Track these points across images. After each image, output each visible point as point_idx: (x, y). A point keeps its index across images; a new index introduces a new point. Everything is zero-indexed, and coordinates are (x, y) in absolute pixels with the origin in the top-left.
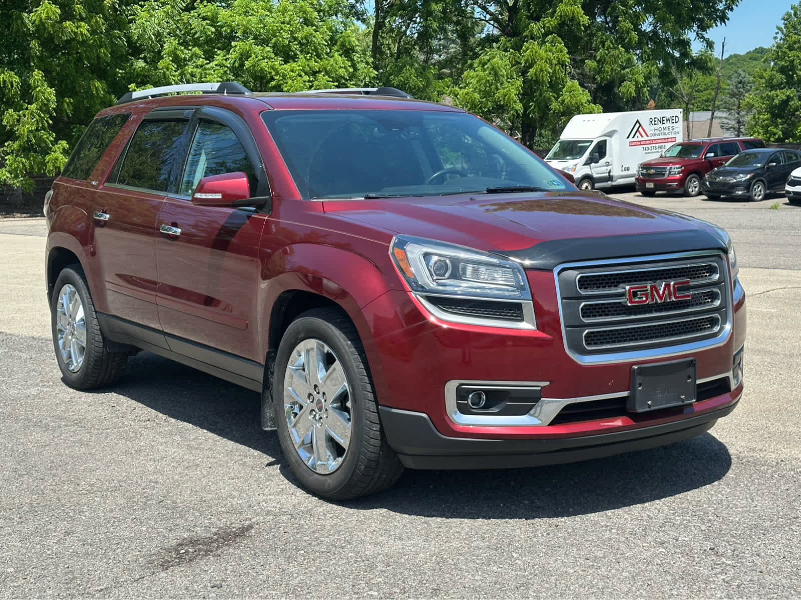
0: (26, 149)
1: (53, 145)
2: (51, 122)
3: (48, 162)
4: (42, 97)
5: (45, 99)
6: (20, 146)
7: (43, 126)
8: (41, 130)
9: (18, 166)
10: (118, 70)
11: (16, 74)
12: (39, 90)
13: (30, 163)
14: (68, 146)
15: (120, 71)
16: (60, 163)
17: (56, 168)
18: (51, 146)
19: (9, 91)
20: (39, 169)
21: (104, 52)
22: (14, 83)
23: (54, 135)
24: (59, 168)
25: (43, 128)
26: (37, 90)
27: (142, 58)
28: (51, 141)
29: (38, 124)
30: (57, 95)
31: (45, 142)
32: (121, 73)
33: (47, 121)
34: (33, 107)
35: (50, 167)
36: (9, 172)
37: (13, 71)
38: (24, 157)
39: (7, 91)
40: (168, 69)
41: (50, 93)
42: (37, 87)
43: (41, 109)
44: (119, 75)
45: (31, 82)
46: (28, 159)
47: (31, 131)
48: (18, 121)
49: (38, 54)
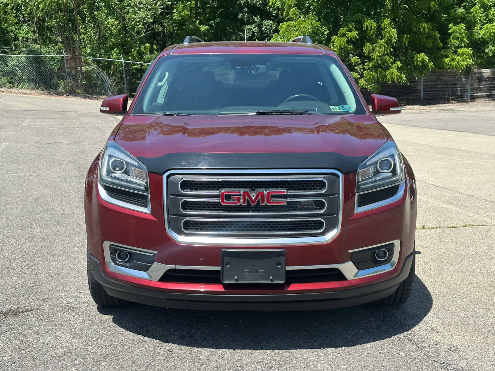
0: (376, 67)
1: (392, 64)
2: (392, 50)
3: (388, 75)
4: (388, 35)
5: (390, 36)
6: (373, 65)
7: (387, 53)
8: (385, 55)
9: (370, 77)
10: (443, 15)
11: (374, 22)
12: (387, 31)
13: (378, 75)
14: (401, 65)
15: (444, 16)
16: (394, 75)
17: (392, 78)
18: (390, 65)
19: (370, 32)
20: (383, 79)
21: (433, 5)
22: (373, 27)
23: (394, 58)
24: (394, 78)
25: (387, 54)
26: (385, 30)
27: (463, 6)
28: (391, 62)
29: (384, 51)
30: (398, 33)
31: (387, 62)
32: (444, 17)
33: (390, 50)
34: (382, 42)
35: (389, 77)
36: (366, 81)
37: (373, 19)
38: (374, 72)
39: (369, 32)
40: (476, 13)
41: (394, 33)
42: (385, 29)
43: (387, 43)
44: (443, 18)
45: (383, 26)
46: (377, 73)
47: (380, 56)
48: (373, 50)
49: (390, 8)
